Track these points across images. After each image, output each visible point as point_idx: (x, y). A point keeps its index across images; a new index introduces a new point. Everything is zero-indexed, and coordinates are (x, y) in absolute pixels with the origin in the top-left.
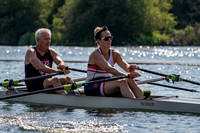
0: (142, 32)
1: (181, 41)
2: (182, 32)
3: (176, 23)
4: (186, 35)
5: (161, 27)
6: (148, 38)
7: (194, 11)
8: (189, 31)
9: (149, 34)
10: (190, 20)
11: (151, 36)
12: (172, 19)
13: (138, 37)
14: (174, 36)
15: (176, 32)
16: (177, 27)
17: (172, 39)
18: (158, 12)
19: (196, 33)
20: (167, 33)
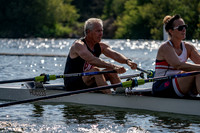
0: (45, 24)
3: (78, 16)
5: (64, 20)
6: (52, 31)
7: (96, 5)
9: (52, 26)
10: (92, 13)
11: (54, 28)
12: (74, 11)
13: (41, 29)
14: (76, 28)
15: (79, 25)
17: (75, 32)
18: (61, 4)
20: (70, 26)
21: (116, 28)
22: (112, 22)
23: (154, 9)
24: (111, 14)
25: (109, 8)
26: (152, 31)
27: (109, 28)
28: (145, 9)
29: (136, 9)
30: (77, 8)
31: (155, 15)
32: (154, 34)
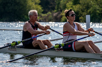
0: (26, 15)
1: (45, 19)
2: (46, 15)
3: (42, 10)
4: (48, 16)
7: (51, 5)
8: (49, 15)
10: (49, 9)
12: (41, 8)
14: (41, 17)
15: (43, 15)
16: (43, 13)
17: (41, 19)
18: (34, 5)
19: (53, 16)
21: (62, 16)
22: (60, 13)
23: (81, 7)
24: (59, 10)
25: (58, 7)
26: (80, 18)
27: (58, 17)
28: (77, 7)
29: (72, 7)
30: (42, 6)
31: (82, 10)
32: (81, 20)
